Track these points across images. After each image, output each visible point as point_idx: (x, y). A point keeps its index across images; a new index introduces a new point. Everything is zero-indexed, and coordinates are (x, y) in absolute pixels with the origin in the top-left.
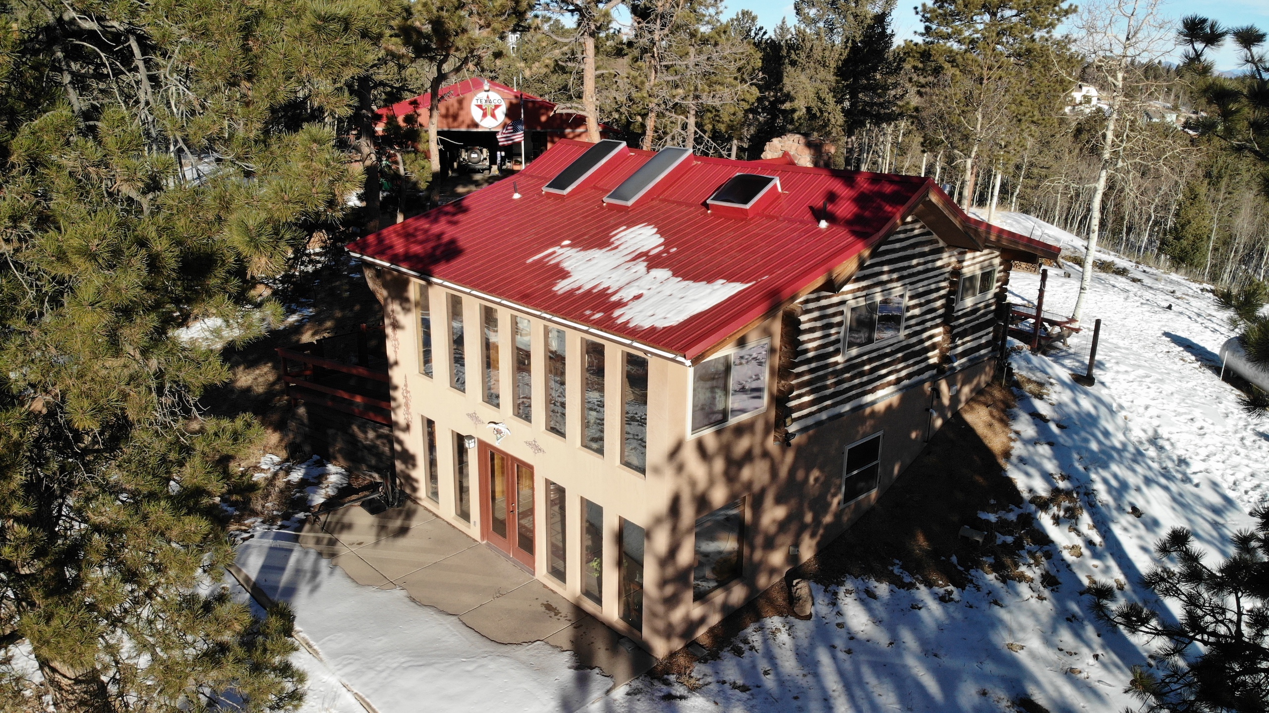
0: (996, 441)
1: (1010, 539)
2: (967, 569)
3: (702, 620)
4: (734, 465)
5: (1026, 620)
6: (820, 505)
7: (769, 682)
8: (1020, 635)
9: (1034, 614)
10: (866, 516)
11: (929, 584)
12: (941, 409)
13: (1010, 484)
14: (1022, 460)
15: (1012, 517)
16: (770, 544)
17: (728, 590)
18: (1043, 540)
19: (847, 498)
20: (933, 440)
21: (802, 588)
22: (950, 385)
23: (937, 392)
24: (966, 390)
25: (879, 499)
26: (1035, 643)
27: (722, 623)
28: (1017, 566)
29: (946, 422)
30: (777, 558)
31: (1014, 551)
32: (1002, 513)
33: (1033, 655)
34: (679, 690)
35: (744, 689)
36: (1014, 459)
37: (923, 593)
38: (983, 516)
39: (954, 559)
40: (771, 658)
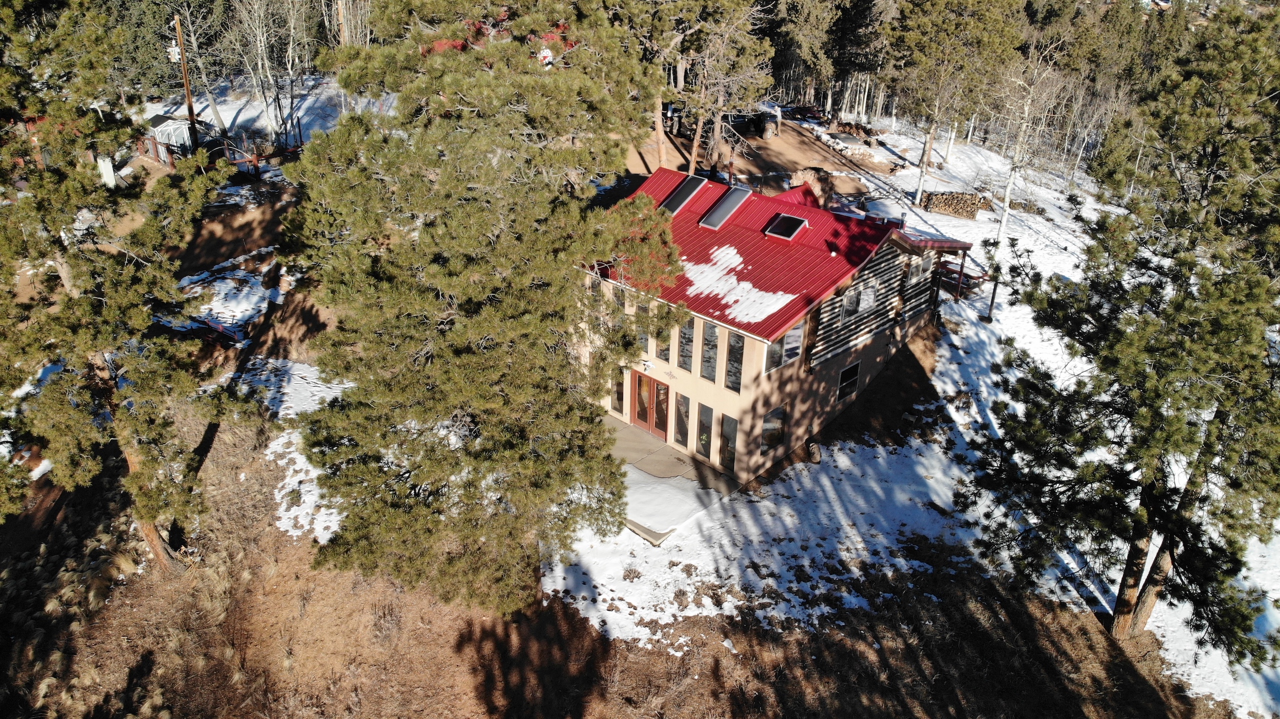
0: (926, 362)
1: (930, 420)
2: (906, 436)
3: (763, 464)
4: (782, 384)
5: (935, 463)
6: (824, 401)
7: (800, 494)
8: (932, 471)
9: (940, 460)
10: (849, 407)
11: (884, 445)
12: (895, 343)
13: (932, 388)
14: (941, 374)
15: (932, 407)
16: (798, 424)
17: (776, 450)
18: (949, 420)
19: (841, 397)
20: (890, 361)
21: (814, 447)
22: (901, 329)
23: (893, 335)
24: (911, 330)
25: (857, 397)
26: (939, 475)
27: (772, 466)
28: (933, 434)
29: (898, 351)
30: (800, 431)
31: (932, 427)
32: (926, 405)
33: (937, 481)
34: (755, 498)
35: (788, 497)
36: (937, 373)
37: (880, 449)
38: (916, 407)
39: (898, 431)
40: (799, 482)
